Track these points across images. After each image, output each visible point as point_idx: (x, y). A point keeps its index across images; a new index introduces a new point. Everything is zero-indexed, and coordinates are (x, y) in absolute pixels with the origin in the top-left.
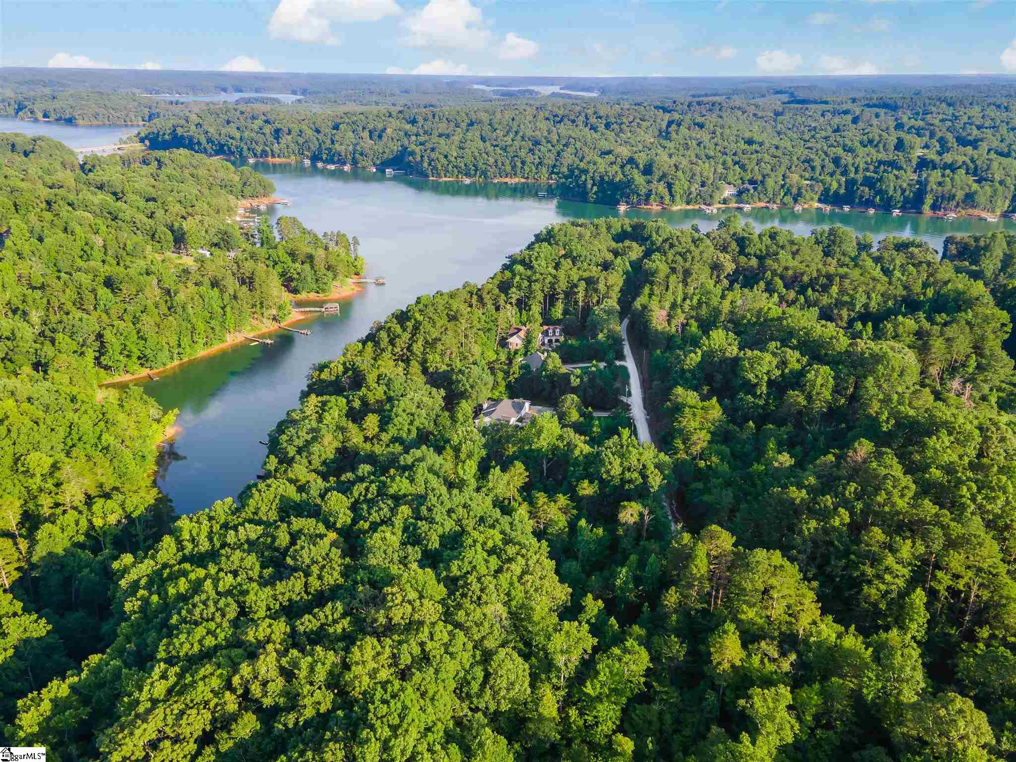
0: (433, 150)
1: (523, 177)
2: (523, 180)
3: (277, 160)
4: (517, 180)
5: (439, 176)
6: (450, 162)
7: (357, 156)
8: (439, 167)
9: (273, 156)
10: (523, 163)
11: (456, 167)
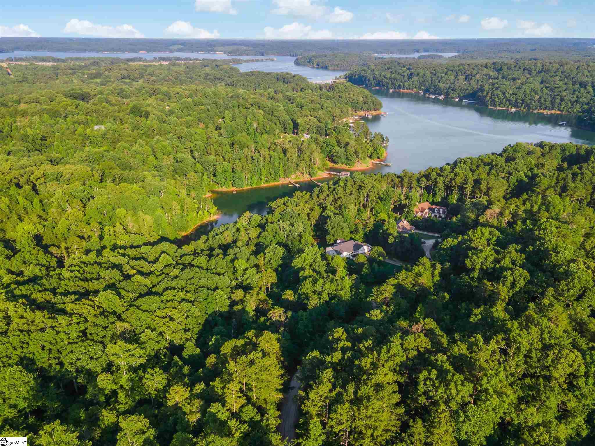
0: (497, 88)
1: (559, 110)
2: (558, 112)
3: (406, 91)
4: (553, 112)
5: (495, 106)
6: (505, 97)
7: (450, 90)
8: (497, 100)
9: (404, 89)
10: (562, 100)
11: (509, 101)
